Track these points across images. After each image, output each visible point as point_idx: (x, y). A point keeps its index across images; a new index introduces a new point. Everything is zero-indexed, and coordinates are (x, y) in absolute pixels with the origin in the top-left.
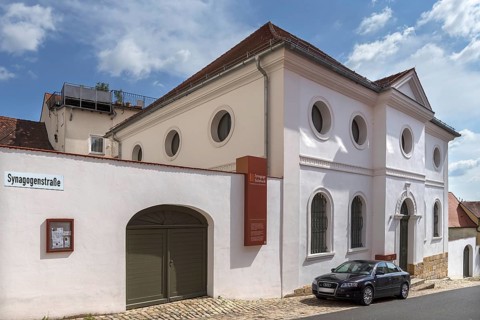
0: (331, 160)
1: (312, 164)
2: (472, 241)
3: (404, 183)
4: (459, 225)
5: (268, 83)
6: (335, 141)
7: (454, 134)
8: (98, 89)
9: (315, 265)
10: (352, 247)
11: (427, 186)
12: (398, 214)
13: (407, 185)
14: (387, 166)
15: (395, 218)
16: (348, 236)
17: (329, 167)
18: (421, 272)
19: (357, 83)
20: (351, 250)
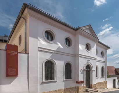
0: (55, 50)
1: (45, 50)
2: (116, 78)
3: (87, 59)
4: (115, 74)
5: (26, 22)
6: (57, 44)
7: (109, 48)
8: (4, 36)
9: (47, 84)
10: (66, 79)
11: (97, 61)
12: (85, 69)
13: (88, 60)
14: (79, 54)
15: (83, 70)
16: (64, 75)
17: (53, 52)
18: (95, 87)
19: (66, 26)
20: (65, 80)
